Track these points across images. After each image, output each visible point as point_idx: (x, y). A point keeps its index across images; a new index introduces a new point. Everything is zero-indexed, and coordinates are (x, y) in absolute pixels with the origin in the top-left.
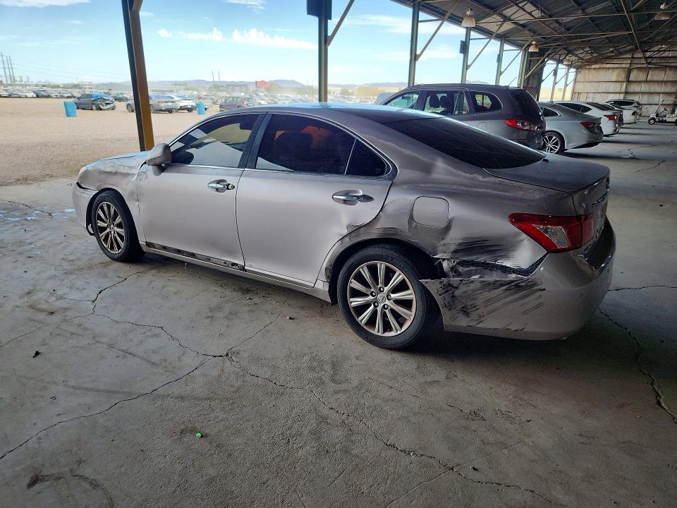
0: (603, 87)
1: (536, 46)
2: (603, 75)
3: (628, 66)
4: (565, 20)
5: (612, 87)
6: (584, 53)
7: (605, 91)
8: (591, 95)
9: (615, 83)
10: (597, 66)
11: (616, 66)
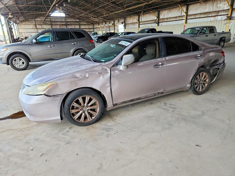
0: (29, 31)
1: (11, 15)
2: (28, 26)
3: (35, 23)
4: (20, 6)
5: (32, 31)
6: (21, 18)
7: (30, 32)
8: (26, 33)
9: (33, 29)
10: (24, 23)
11: (31, 23)
